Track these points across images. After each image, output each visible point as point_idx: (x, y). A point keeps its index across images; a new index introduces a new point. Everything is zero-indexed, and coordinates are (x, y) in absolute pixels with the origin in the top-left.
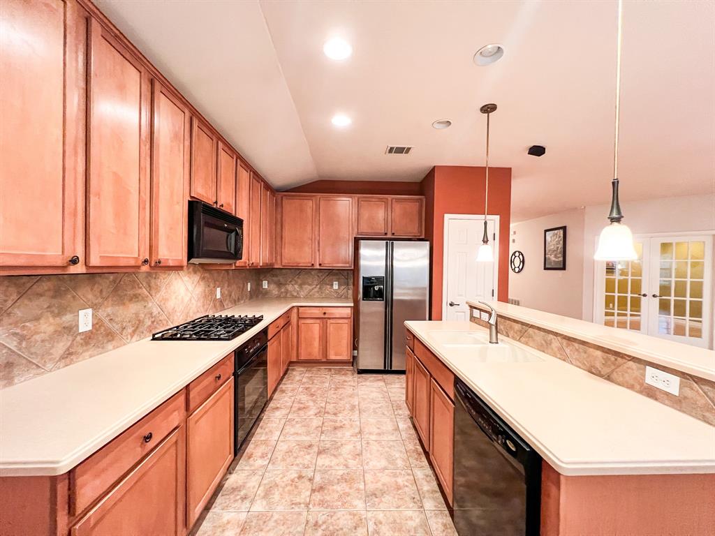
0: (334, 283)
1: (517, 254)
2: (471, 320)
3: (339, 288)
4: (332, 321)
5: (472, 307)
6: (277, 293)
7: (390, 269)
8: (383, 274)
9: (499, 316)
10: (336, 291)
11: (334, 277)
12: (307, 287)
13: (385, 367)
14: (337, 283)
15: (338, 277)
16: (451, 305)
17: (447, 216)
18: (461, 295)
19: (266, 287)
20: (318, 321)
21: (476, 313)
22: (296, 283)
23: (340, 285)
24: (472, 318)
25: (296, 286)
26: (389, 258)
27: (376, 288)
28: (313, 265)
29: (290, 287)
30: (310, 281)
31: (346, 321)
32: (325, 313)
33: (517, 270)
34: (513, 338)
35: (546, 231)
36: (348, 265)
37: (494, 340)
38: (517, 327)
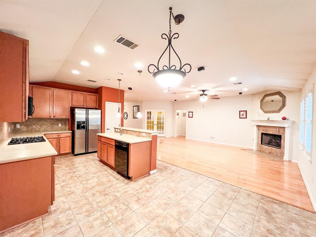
0: (59, 124)
1: (125, 113)
2: (115, 132)
3: (62, 126)
4: (62, 138)
5: (115, 128)
6: (26, 130)
7: (87, 119)
8: (85, 120)
9: (122, 129)
10: (60, 127)
11: (59, 122)
12: (45, 127)
13: (86, 152)
14: (61, 124)
15: (61, 122)
16: (108, 129)
17: (106, 102)
18: (111, 126)
19: (19, 127)
20: (55, 139)
21: (116, 130)
22: (38, 125)
23: (62, 125)
24: (115, 131)
25: (38, 126)
26: (87, 114)
27: (82, 125)
28: (50, 117)
29: (34, 127)
30: (46, 124)
31: (69, 138)
32: (59, 136)
33: (125, 118)
34: (125, 134)
35: (134, 106)
36: (68, 117)
37: (121, 135)
38: (126, 131)
